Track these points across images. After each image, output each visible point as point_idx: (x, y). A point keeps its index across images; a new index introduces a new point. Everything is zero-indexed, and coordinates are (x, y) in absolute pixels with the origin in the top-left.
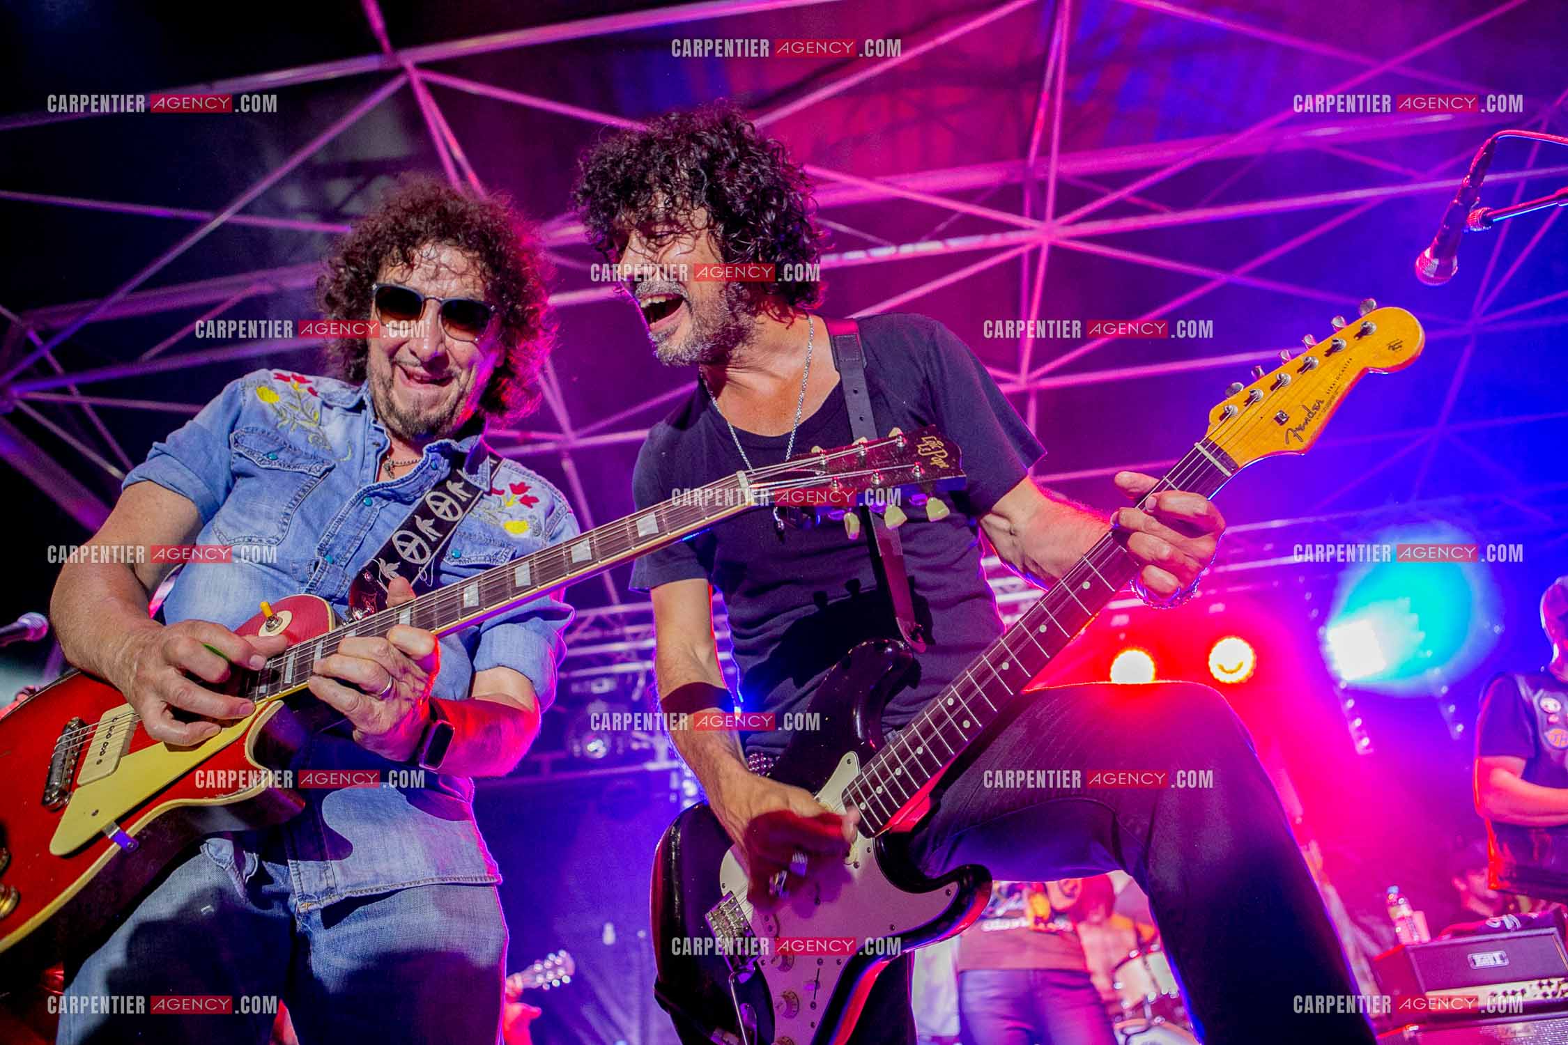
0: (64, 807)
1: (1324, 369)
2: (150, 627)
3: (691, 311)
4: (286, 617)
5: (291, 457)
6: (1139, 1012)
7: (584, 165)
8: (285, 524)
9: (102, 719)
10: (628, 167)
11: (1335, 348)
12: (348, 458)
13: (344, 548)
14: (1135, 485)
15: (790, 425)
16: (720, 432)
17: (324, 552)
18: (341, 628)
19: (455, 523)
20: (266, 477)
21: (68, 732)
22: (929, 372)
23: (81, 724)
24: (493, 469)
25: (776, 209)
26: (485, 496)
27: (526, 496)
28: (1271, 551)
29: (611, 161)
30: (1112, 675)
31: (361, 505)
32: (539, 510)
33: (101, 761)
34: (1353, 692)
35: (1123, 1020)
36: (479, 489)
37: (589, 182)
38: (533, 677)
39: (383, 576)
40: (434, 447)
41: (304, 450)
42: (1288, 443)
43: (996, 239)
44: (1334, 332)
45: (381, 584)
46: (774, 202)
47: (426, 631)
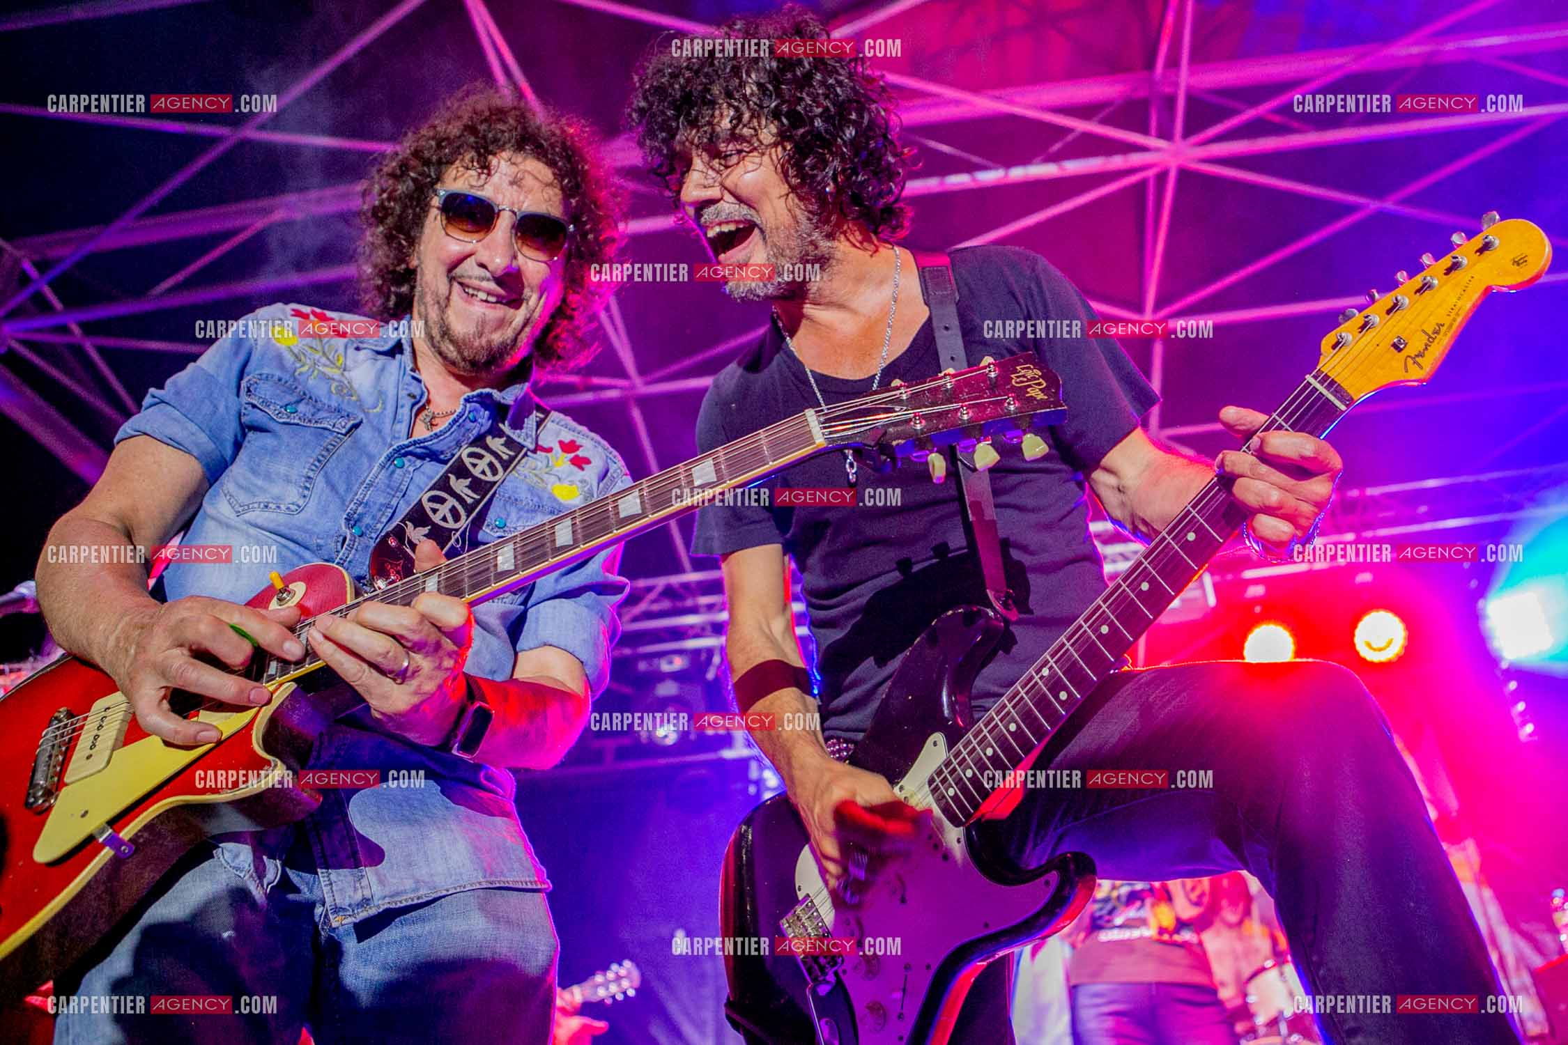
0: (50, 808)
1: (1444, 288)
2: (145, 606)
3: (764, 239)
4: (299, 588)
5: (313, 410)
6: (1274, 1028)
7: (640, 79)
8: (307, 488)
9: (93, 709)
10: (688, 80)
11: (1455, 266)
12: (378, 410)
13: (374, 517)
14: (1242, 422)
15: (875, 367)
16: (797, 378)
17: (352, 522)
18: (361, 599)
19: (495, 483)
20: (283, 432)
21: (55, 725)
22: (1031, 309)
23: (70, 715)
24: (539, 424)
25: (856, 124)
26: (529, 453)
27: (577, 457)
28: (1426, 513)
29: (670, 74)
30: (1246, 653)
31: (392, 466)
32: (591, 473)
33: (91, 756)
34: (1517, 673)
35: (1255, 1038)
36: (523, 447)
37: (645, 98)
38: (584, 658)
39: (410, 542)
40: (473, 397)
41: (326, 401)
42: (1407, 371)
43: (1117, 162)
44: (1454, 249)
45: (409, 551)
46: (854, 116)
47: (456, 599)
